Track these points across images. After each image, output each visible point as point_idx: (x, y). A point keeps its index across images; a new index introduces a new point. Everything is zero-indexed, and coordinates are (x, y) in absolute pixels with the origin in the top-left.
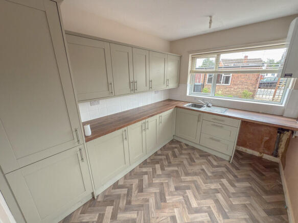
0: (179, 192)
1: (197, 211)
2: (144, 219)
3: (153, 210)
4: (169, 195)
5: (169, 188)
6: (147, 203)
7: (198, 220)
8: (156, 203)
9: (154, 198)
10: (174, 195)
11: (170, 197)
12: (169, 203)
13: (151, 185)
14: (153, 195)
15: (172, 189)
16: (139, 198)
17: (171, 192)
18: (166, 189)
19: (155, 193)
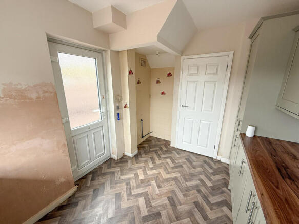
0: (155, 211)
1: (139, 195)
2: (180, 183)
3: (176, 189)
4: (166, 205)
5: (168, 213)
6: (184, 193)
7: (141, 189)
8: (176, 195)
9: (180, 199)
10: (160, 206)
11: (164, 203)
12: (165, 197)
13: (190, 214)
14: (182, 202)
15: (163, 213)
16: (193, 196)
17: (164, 209)
18: (171, 212)
19: (181, 204)
